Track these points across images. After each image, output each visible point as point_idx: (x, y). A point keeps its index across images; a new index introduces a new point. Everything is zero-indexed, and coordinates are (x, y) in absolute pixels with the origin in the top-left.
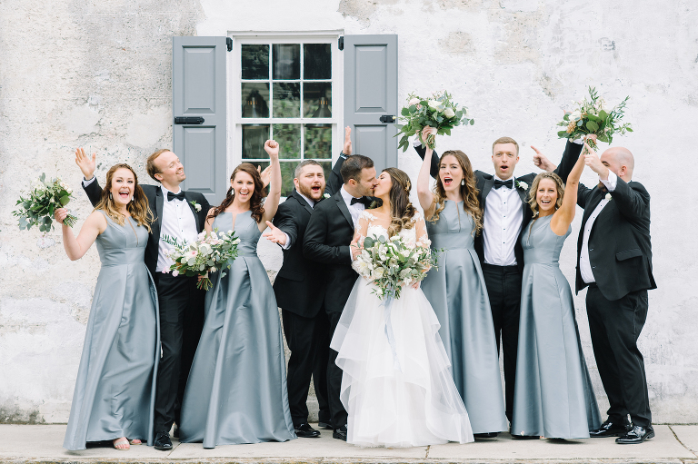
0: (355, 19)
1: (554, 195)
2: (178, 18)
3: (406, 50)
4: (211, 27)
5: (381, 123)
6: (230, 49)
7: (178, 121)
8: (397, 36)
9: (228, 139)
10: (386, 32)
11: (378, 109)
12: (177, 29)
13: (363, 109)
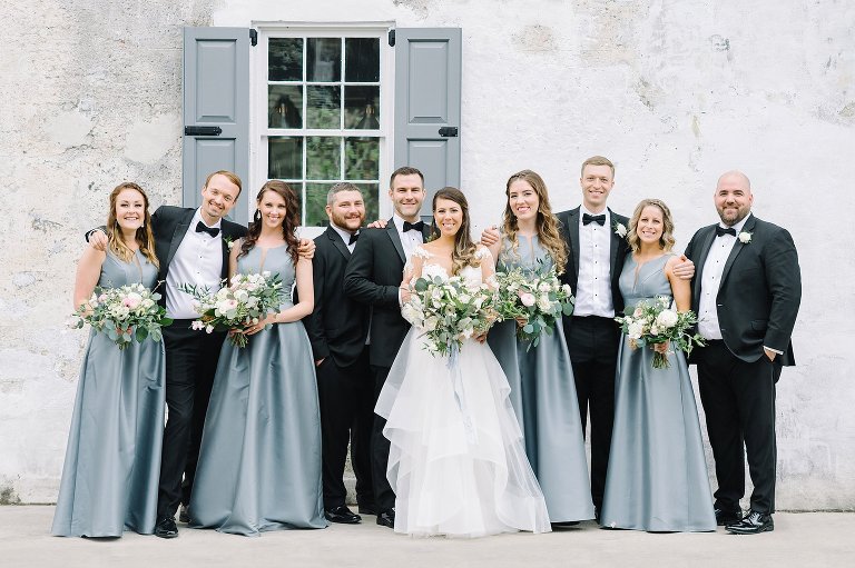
0: (409, 8)
1: (659, 227)
2: (191, 4)
3: (471, 47)
4: (232, 15)
5: (439, 137)
6: (254, 43)
7: (190, 131)
8: (461, 29)
9: (251, 155)
10: (447, 25)
11: (437, 119)
12: (189, 18)
13: (418, 119)
